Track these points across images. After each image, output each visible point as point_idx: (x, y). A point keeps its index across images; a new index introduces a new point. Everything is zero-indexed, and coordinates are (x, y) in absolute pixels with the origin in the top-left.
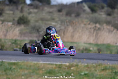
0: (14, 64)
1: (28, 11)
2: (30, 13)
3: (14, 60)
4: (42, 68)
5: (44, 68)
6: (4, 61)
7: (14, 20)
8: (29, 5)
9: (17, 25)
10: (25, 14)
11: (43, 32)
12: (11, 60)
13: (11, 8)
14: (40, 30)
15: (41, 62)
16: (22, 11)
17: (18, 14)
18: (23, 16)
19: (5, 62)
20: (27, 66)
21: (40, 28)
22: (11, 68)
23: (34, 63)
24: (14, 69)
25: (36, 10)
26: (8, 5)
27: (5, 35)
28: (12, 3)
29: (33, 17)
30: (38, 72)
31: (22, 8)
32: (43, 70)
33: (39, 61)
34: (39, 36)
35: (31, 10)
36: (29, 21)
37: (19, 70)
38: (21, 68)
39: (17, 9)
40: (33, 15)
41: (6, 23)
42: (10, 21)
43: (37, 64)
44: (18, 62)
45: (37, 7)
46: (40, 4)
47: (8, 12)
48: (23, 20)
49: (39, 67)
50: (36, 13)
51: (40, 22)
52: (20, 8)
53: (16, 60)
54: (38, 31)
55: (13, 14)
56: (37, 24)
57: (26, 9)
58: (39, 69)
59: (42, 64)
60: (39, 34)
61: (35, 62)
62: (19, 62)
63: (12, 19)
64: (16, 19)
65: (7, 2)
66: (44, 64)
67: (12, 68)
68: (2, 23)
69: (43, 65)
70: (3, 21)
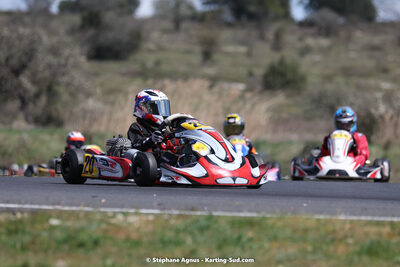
0: (250, 223)
1: (299, 45)
2: (305, 51)
3: (250, 211)
4: (346, 237)
5: (352, 236)
6: (215, 214)
7: (251, 74)
8: (302, 24)
9: (261, 92)
10: (289, 54)
12: (239, 211)
13: (241, 33)
15: (342, 217)
16: (277, 46)
17: (265, 56)
18: (282, 62)
19: (218, 217)
20: (295, 231)
21: (339, 101)
22: (239, 239)
23: (318, 220)
24: (250, 240)
25: (324, 42)
26: (229, 25)
28: (244, 19)
29: (315, 64)
30: (332, 248)
31: (278, 36)
32: (348, 245)
33: (334, 213)
35: (310, 41)
36: (303, 79)
37: (267, 245)
38: (275, 239)
39: (262, 37)
40: (317, 58)
41: (225, 85)
42: (237, 80)
43: (327, 222)
44: (264, 218)
45: (327, 31)
46: (341, 20)
47: (230, 49)
48: (282, 74)
49: (334, 231)
50: (324, 51)
51: (340, 80)
52: (270, 35)
53: (258, 212)
55: (249, 54)
56: (330, 87)
57: (291, 39)
58: (333, 240)
59: (345, 222)
61: (322, 217)
62: (269, 216)
63: (243, 71)
64: (260, 72)
65: (228, 16)
66: (352, 222)
67: (244, 239)
68: (211, 87)
69: (347, 227)
70: (214, 81)
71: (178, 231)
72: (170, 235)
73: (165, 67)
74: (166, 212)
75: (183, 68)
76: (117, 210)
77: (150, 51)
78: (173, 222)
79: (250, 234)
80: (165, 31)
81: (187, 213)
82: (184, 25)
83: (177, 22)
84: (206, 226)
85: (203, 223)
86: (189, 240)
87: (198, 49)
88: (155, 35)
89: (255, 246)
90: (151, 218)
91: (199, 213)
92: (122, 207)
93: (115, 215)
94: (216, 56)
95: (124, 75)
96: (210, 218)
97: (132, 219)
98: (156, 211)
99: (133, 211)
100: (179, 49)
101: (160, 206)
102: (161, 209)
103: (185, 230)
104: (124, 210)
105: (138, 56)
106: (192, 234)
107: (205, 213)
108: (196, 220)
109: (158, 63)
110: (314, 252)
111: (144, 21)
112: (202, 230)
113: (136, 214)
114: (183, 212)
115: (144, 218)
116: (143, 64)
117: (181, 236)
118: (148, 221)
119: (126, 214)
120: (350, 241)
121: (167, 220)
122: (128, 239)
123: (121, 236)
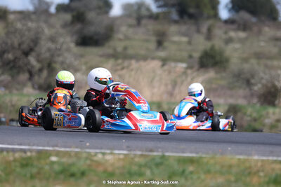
0: (191, 161)
1: (224, 36)
2: (229, 41)
3: (191, 152)
4: (258, 171)
5: (263, 171)
6: (167, 154)
7: (191, 57)
8: (226, 22)
9: (198, 70)
10: (218, 43)
11: (260, 86)
12: (183, 152)
13: (184, 28)
14: (253, 81)
15: (256, 157)
16: (209, 36)
17: (201, 44)
18: (212, 48)
19: (169, 156)
20: (222, 167)
21: (253, 76)
22: (183, 172)
23: (239, 159)
24: (191, 173)
25: (242, 35)
26: (176, 22)
27: (171, 94)
28: (186, 18)
29: (236, 50)
30: (248, 179)
31: (209, 30)
32: (260, 177)
33: (250, 155)
34: (252, 95)
35: (232, 34)
36: (227, 60)
37: (203, 176)
38: (208, 172)
39: (198, 31)
40: (237, 46)
41: (173, 64)
42: (181, 61)
43: (245, 161)
44: (201, 158)
45: (244, 27)
46: (254, 20)
47: (176, 38)
48: (213, 57)
49: (250, 167)
50: (241, 41)
51: (253, 61)
52: (204, 29)
53: (197, 153)
54: (248, 83)
55: (189, 43)
56: (246, 66)
57: (219, 32)
58: (250, 173)
59: (258, 160)
60: (251, 90)
61: (242, 157)
62: (204, 156)
63: (185, 54)
64: (197, 55)
65: (175, 16)
66: (263, 161)
67: (187, 172)
68: (163, 65)
69: (259, 164)
70: (164, 61)
71: (140, 166)
72: (135, 168)
73: (130, 52)
74: (133, 153)
75: (143, 52)
76: (98, 151)
77: (120, 40)
78: (137, 160)
79: (191, 168)
80: (130, 26)
81: (147, 153)
82: (144, 22)
83: (139, 19)
84: (160, 163)
85: (158, 160)
86: (148, 172)
87: (154, 39)
88: (124, 29)
89: (195, 177)
90: (122, 157)
91: (155, 154)
92: (101, 148)
93: (96, 154)
94: (166, 44)
95: (101, 56)
96: (163, 157)
97: (108, 157)
98: (125, 152)
99: (108, 151)
100: (140, 38)
101: (128, 148)
102: (129, 150)
103: (146, 165)
104: (103, 151)
105: (112, 43)
106: (150, 168)
107: (160, 154)
108: (153, 159)
109: (125, 48)
110: (236, 181)
111: (116, 19)
112: (158, 165)
113: (111, 153)
114: (144, 153)
115: (117, 157)
116: (115, 49)
117: (143, 169)
118: (120, 159)
119: (104, 154)
120: (262, 174)
121: (132, 159)
122: (105, 171)
123: (101, 169)
